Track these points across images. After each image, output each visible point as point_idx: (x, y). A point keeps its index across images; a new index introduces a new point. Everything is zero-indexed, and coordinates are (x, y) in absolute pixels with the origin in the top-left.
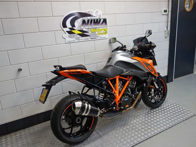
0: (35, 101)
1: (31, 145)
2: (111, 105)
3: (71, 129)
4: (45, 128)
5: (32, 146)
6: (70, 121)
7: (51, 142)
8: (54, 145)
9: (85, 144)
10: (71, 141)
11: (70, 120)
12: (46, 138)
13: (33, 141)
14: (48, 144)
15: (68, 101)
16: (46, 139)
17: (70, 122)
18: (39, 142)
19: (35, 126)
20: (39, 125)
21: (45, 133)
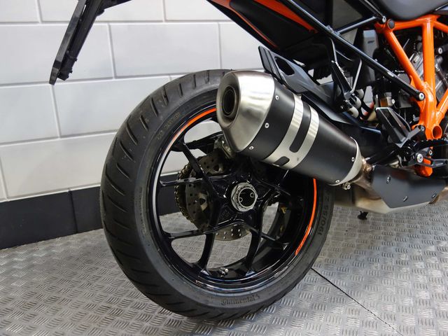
0: (62, 137)
1: (18, 309)
2: (404, 140)
3: (204, 237)
4: (95, 248)
5: (20, 313)
6: (202, 201)
7: (109, 302)
8: (118, 318)
9: (270, 327)
10: (201, 300)
11: (202, 196)
12: (90, 284)
13: (31, 295)
14: (91, 313)
15: (195, 87)
16: (87, 291)
17: (203, 207)
18: (54, 300)
19: (57, 240)
20: (75, 236)
21: (93, 265)
